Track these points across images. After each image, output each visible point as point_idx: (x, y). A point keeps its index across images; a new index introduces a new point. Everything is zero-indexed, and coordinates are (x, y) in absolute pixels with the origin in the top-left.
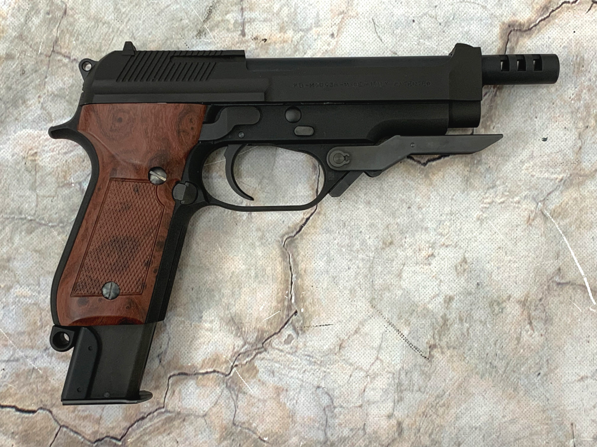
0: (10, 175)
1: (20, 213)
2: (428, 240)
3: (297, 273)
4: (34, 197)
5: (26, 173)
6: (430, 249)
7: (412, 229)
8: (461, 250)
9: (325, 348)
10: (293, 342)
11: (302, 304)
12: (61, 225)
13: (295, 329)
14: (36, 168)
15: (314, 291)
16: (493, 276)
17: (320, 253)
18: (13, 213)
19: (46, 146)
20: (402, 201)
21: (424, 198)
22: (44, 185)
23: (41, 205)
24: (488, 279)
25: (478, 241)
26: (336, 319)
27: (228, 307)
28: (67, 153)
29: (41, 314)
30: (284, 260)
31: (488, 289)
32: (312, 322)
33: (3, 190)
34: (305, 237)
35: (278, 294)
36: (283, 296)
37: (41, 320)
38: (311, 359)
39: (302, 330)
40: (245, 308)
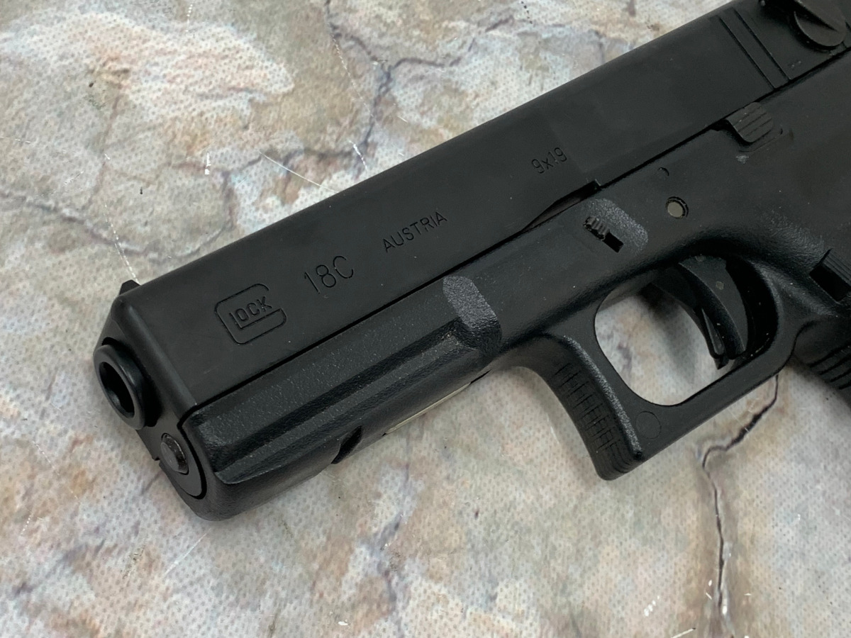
0: (42, 97)
1: (45, 193)
3: (735, 541)
4: (94, 167)
5: (88, 107)
11: (746, 624)
12: (153, 255)
14: (117, 103)
15: (774, 596)
17: (785, 504)
18: (23, 188)
19: (156, 64)
22: (128, 149)
23: (109, 192)
27: (565, 587)
28: (207, 98)
29: (32, 477)
30: (703, 500)
33: (13, 124)
34: (750, 457)
35: (689, 581)
36: (701, 590)
37: (28, 494)
40: (606, 598)
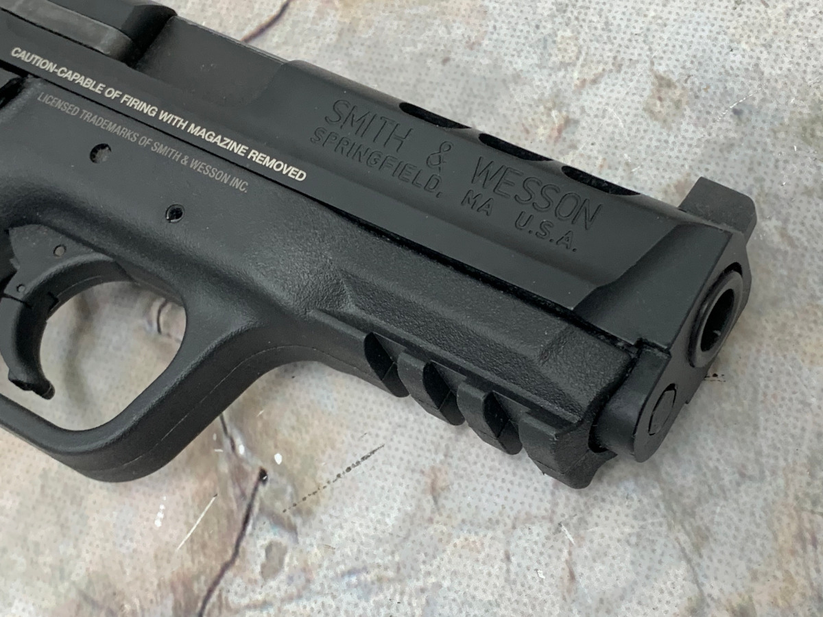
2: (536, 97)
6: (554, 113)
7: (478, 100)
8: (639, 66)
9: (390, 521)
10: (287, 559)
13: (278, 521)
16: (767, 71)
20: (421, 57)
21: (472, 21)
24: (756, 84)
25: (671, 22)
26: (385, 425)
31: (774, 105)
32: (319, 473)
38: (363, 576)
39: (298, 511)
